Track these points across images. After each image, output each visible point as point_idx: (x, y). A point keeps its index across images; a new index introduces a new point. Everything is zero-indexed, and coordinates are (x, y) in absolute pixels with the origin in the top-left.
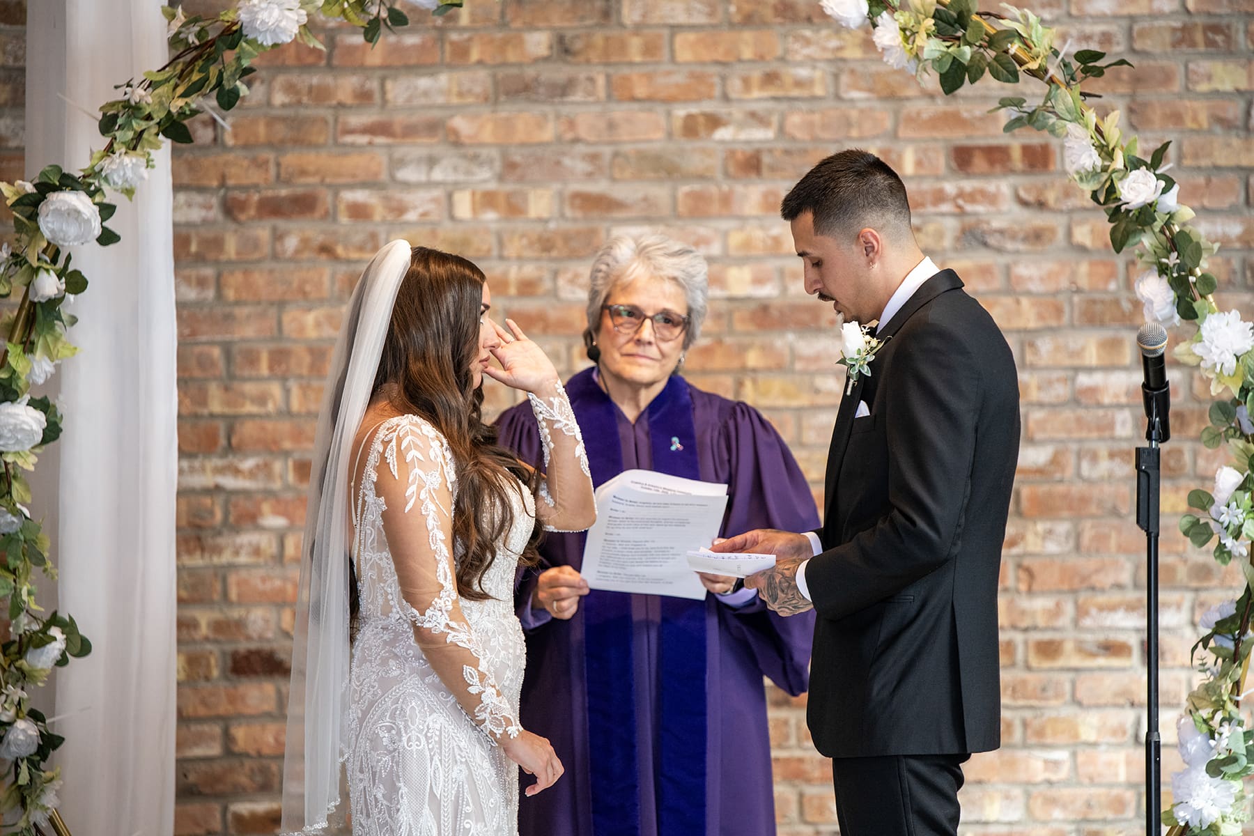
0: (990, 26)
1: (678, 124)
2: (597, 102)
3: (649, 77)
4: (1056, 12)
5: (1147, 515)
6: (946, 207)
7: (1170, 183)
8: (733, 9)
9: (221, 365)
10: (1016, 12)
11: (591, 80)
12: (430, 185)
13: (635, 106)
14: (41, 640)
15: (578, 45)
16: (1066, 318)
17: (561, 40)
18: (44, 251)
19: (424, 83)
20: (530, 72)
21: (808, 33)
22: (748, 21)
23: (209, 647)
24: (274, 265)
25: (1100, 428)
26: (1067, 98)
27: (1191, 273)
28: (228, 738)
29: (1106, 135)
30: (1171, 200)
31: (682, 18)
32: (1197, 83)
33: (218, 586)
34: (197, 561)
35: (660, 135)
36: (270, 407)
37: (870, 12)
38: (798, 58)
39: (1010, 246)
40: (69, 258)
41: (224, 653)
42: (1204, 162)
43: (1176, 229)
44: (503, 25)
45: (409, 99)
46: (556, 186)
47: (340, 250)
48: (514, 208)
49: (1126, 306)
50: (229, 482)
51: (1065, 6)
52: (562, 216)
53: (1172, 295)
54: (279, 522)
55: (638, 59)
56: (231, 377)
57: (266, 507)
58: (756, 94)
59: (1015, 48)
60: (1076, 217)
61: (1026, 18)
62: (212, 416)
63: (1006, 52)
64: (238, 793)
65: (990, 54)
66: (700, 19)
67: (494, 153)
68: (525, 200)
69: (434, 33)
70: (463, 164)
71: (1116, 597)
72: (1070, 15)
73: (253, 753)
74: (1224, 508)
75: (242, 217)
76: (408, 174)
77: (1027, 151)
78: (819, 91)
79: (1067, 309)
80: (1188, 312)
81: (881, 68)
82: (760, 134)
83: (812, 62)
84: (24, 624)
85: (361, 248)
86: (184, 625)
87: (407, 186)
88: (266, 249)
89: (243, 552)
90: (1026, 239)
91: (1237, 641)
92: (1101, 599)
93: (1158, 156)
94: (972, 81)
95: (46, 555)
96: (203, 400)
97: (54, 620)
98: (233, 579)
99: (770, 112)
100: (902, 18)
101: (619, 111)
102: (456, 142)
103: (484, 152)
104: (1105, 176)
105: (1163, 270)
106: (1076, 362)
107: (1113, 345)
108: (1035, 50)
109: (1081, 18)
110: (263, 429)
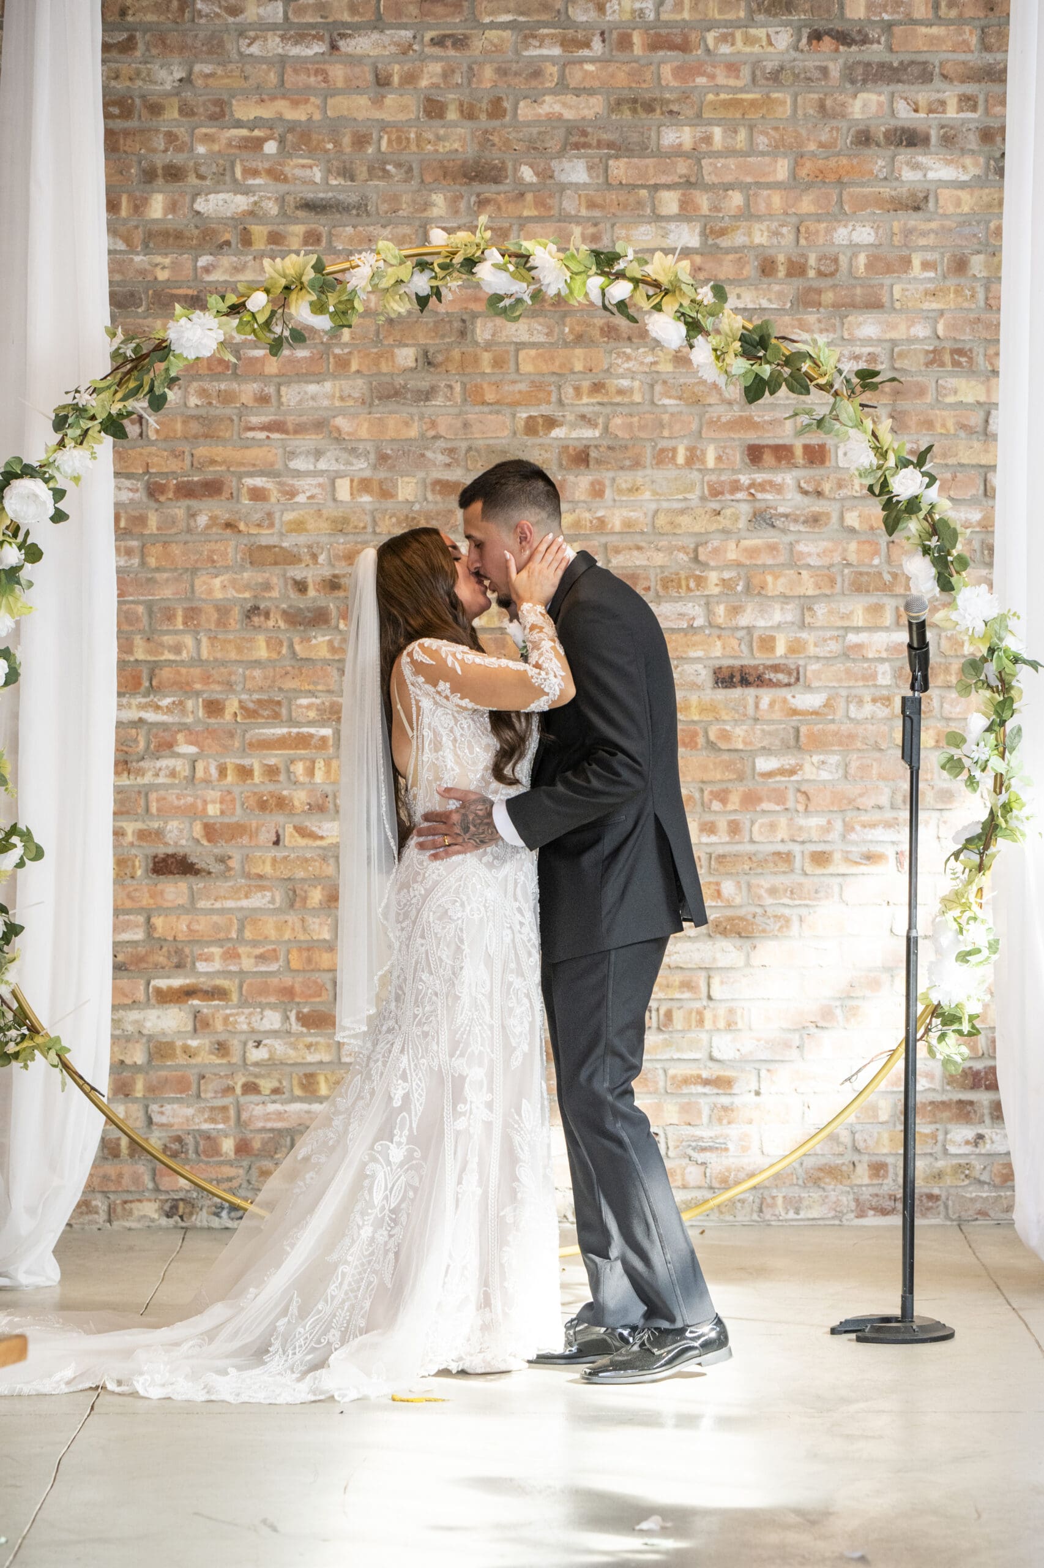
0: (787, 349)
1: (520, 424)
2: (455, 405)
3: (497, 385)
4: (832, 336)
5: (910, 752)
6: (740, 495)
7: (933, 479)
8: (567, 330)
9: (145, 620)
10: (805, 336)
11: (450, 387)
12: (316, 473)
13: (486, 409)
15: (440, 358)
16: (838, 588)
17: (425, 354)
18: (7, 528)
19: (312, 388)
20: (399, 381)
21: (628, 351)
22: (579, 339)
23: (134, 851)
24: (188, 537)
25: (865, 678)
26: (848, 409)
27: (949, 554)
28: (149, 926)
29: (880, 437)
30: (932, 494)
31: (525, 337)
32: (945, 395)
33: (142, 802)
34: (125, 781)
35: (506, 433)
36: (185, 655)
37: (688, 335)
38: (621, 371)
39: (793, 527)
40: (27, 533)
41: (147, 857)
42: (951, 461)
43: (937, 517)
44: (377, 341)
45: (300, 402)
46: (421, 474)
47: (242, 526)
48: (386, 493)
49: (887, 577)
50: (151, 716)
51: (839, 331)
52: (426, 499)
53: (933, 571)
54: (192, 749)
55: (488, 371)
56: (153, 631)
57: (180, 737)
58: (585, 400)
59: (806, 366)
60: (848, 504)
61: (815, 341)
62: (138, 662)
63: (799, 370)
64: (159, 970)
65: (787, 371)
66: (542, 339)
67: (370, 447)
68: (395, 486)
69: (321, 348)
70: (344, 455)
71: (876, 816)
72: (843, 339)
73: (170, 938)
74: (975, 747)
75: (162, 499)
76: (299, 464)
77: (807, 448)
78: (637, 398)
79: (839, 580)
80: (945, 584)
82: (589, 433)
83: (632, 375)
85: (259, 525)
86: (118, 833)
87: (298, 474)
88: (182, 525)
89: (162, 773)
90: (804, 522)
91: (981, 854)
92: (865, 818)
93: (921, 459)
94: (772, 393)
95: (8, 777)
96: (130, 651)
97: (14, 830)
98: (153, 796)
99: (598, 414)
100: (714, 340)
101: (473, 413)
102: (338, 438)
103: (361, 447)
104: (880, 473)
105: (926, 551)
106: (846, 624)
107: (876, 609)
108: (823, 368)
109: (851, 341)
110: (178, 673)
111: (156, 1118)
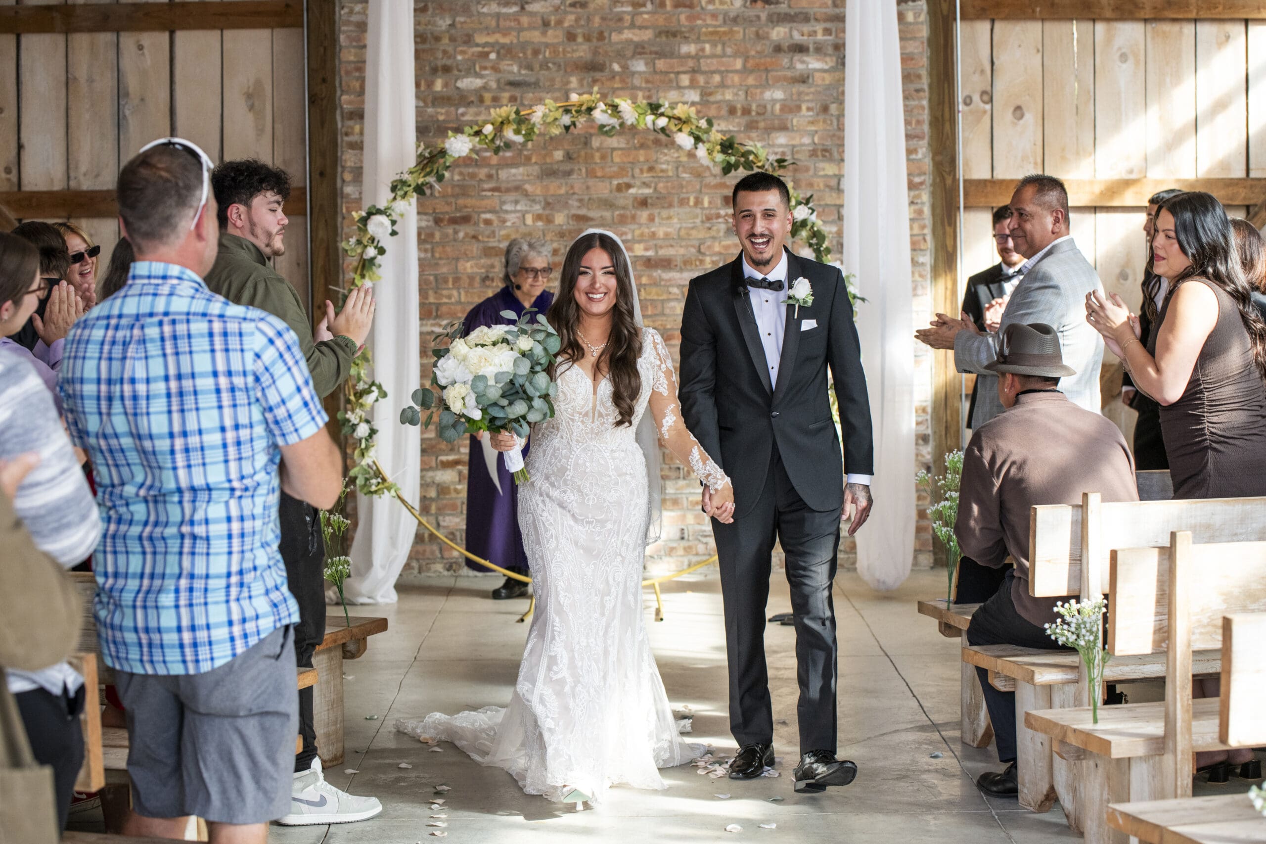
0: (743, 149)
1: (614, 187)
2: (582, 178)
3: (603, 168)
4: (764, 143)
6: (720, 220)
7: (813, 211)
8: (636, 141)
9: (434, 284)
10: (751, 143)
11: (580, 169)
12: (515, 211)
13: (597, 180)
14: (368, 391)
15: (575, 156)
17: (568, 154)
18: (369, 239)
19: (514, 171)
20: (556, 167)
21: (666, 151)
22: (642, 146)
24: (454, 243)
27: (821, 247)
30: (813, 218)
31: (615, 145)
32: (819, 171)
35: (607, 191)
36: (453, 300)
37: (695, 143)
38: (662, 160)
40: (379, 241)
42: (822, 203)
43: (816, 229)
44: (545, 148)
45: (508, 177)
46: (566, 212)
47: (480, 237)
48: (549, 220)
50: (436, 329)
51: (767, 141)
55: (598, 161)
56: (438, 288)
58: (645, 175)
59: (751, 157)
61: (756, 146)
62: (430, 303)
63: (748, 159)
64: (442, 451)
65: (742, 160)
66: (623, 145)
67: (542, 199)
68: (553, 216)
69: (518, 151)
70: (529, 203)
72: (769, 144)
75: (442, 225)
76: (507, 207)
78: (670, 174)
81: (696, 165)
82: (647, 191)
83: (668, 163)
84: (361, 386)
85: (488, 237)
87: (507, 212)
88: (451, 237)
93: (807, 201)
94: (735, 170)
95: (370, 358)
96: (427, 298)
97: (373, 384)
99: (651, 182)
100: (707, 145)
101: (591, 182)
102: (526, 194)
103: (537, 199)
105: (811, 245)
108: (760, 158)
109: (773, 146)
110: (450, 309)
111: (442, 523)
